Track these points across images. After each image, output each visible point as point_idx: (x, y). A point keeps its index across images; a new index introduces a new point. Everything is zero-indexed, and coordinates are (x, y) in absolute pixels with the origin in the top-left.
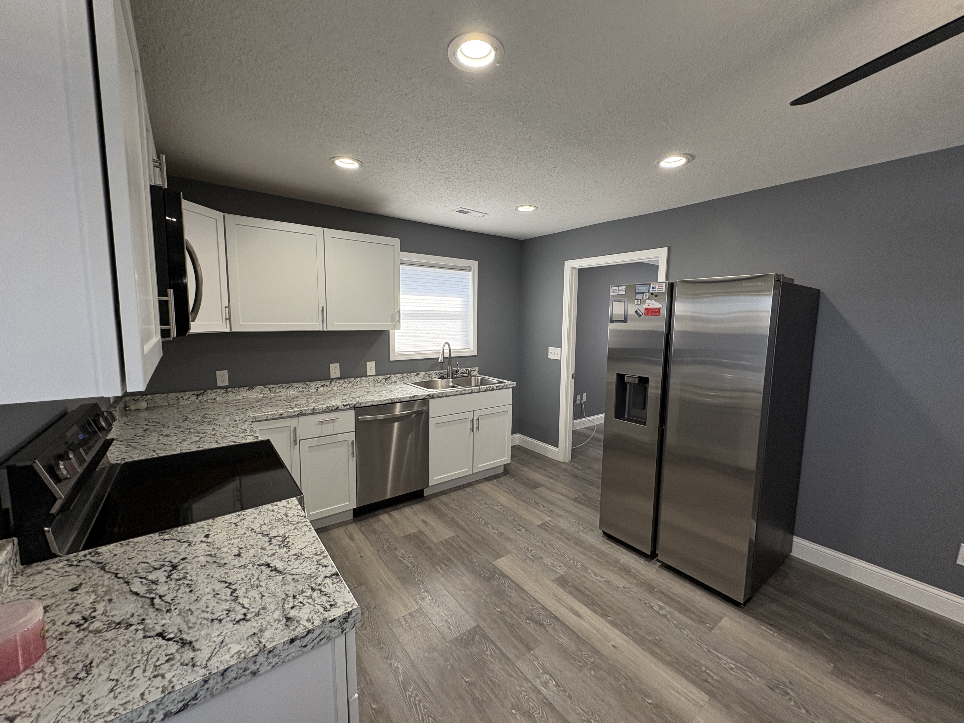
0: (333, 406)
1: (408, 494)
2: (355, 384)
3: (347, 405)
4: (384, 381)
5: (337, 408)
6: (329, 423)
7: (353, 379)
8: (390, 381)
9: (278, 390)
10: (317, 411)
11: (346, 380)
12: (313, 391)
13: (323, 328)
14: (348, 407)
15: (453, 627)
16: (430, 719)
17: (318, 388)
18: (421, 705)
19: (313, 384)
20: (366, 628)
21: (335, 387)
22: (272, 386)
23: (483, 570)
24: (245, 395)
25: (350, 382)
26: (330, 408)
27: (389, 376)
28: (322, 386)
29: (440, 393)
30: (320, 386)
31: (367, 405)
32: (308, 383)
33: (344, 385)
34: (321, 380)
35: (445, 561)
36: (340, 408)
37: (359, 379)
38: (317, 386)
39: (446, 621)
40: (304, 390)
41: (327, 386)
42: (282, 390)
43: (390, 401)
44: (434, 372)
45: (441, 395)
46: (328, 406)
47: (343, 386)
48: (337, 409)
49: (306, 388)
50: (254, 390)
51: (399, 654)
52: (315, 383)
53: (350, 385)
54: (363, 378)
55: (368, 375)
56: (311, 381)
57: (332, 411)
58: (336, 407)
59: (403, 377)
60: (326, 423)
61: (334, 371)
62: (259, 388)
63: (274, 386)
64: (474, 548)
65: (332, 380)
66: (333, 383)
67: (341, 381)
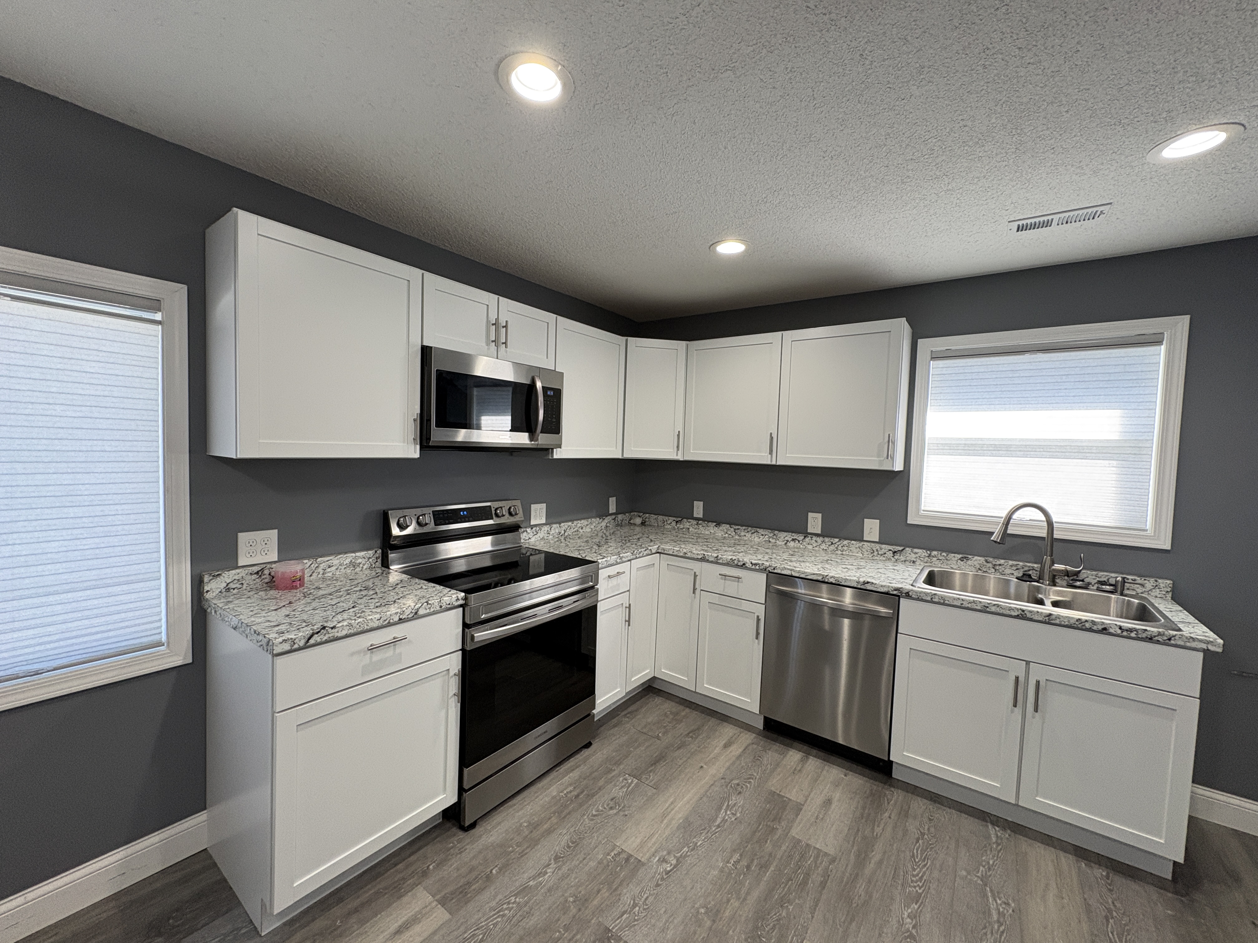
0: (739, 561)
1: (860, 751)
2: (840, 548)
3: (756, 564)
4: (890, 554)
5: (744, 564)
6: (734, 581)
7: (837, 540)
8: (903, 558)
9: (743, 534)
10: (721, 561)
11: (827, 539)
12: (780, 543)
13: (771, 461)
14: (757, 567)
15: (627, 918)
16: (481, 937)
17: (787, 541)
18: (499, 919)
19: (782, 535)
20: (592, 820)
21: (810, 544)
22: (737, 527)
23: (773, 928)
24: (712, 532)
25: (832, 543)
26: (736, 562)
27: (901, 548)
28: (793, 540)
29: (926, 594)
30: (790, 539)
31: (783, 572)
32: (776, 532)
33: (824, 546)
34: (793, 532)
35: (755, 862)
36: (747, 565)
37: (846, 542)
38: (786, 539)
39: (635, 905)
40: (771, 540)
41: (799, 541)
42: (747, 534)
43: (820, 578)
44: (1011, 562)
45: (929, 599)
46: (734, 558)
47: (822, 547)
48: (743, 566)
49: (773, 538)
50: (721, 528)
51: (565, 869)
52: (786, 534)
53: (832, 547)
54: (853, 542)
55: (865, 539)
56: (780, 531)
57: (737, 566)
58: (742, 563)
59: (929, 556)
60: (730, 580)
61: (813, 523)
62: (725, 527)
63: (739, 527)
64: (824, 897)
65: (806, 534)
66: (807, 540)
67: (820, 540)
